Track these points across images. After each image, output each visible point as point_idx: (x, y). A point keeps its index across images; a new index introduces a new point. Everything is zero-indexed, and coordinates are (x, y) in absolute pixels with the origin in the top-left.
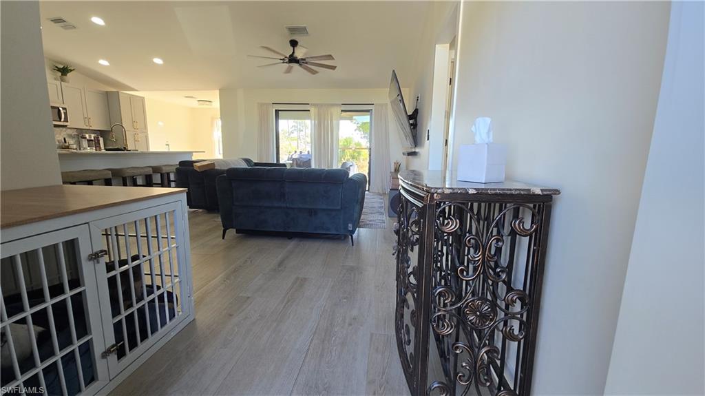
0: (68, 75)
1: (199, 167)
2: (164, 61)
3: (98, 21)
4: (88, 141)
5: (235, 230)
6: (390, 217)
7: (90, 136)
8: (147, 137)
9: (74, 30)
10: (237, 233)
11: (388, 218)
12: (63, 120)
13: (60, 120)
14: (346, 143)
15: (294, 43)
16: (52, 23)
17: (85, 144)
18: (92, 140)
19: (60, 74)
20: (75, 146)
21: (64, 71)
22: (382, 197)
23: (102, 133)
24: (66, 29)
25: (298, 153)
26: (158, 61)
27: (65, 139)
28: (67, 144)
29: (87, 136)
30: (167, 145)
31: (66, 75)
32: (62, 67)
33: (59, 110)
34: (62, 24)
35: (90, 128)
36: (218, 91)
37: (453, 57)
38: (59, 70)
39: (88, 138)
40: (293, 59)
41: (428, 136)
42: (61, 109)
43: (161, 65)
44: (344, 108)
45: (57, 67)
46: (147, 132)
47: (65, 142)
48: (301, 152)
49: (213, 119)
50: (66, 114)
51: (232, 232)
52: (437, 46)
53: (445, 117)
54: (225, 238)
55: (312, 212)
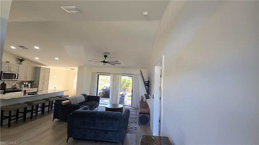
0: (23, 62)
1: (64, 104)
2: (59, 59)
3: (37, 48)
4: (24, 85)
5: (73, 138)
6: (139, 125)
7: (26, 83)
8: (48, 83)
9: (27, 50)
10: (73, 139)
11: (138, 125)
12: (16, 78)
13: (15, 78)
14: (124, 80)
15: (106, 56)
16: (20, 47)
17: (23, 86)
18: (26, 85)
19: (20, 61)
20: (18, 88)
21: (22, 60)
22: (136, 111)
23: (30, 82)
24: (24, 49)
25: (106, 87)
26: (57, 59)
27: (15, 85)
28: (16, 87)
29: (24, 83)
30: (55, 88)
31: (22, 62)
32: (21, 59)
33: (16, 75)
34: (23, 48)
35: (27, 80)
36: (78, 67)
37: (161, 69)
38: (20, 60)
39: (25, 84)
40: (104, 62)
41: (153, 97)
42: (16, 74)
43: (58, 60)
44: (123, 75)
45: (19, 59)
46: (49, 81)
47: (15, 86)
48: (107, 87)
49: (75, 74)
50: (18, 76)
51: (71, 139)
52: (155, 67)
53: (159, 89)
54: (68, 142)
55: (106, 132)
